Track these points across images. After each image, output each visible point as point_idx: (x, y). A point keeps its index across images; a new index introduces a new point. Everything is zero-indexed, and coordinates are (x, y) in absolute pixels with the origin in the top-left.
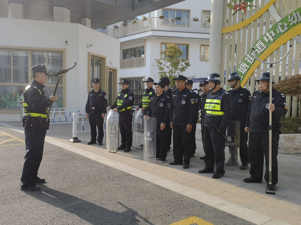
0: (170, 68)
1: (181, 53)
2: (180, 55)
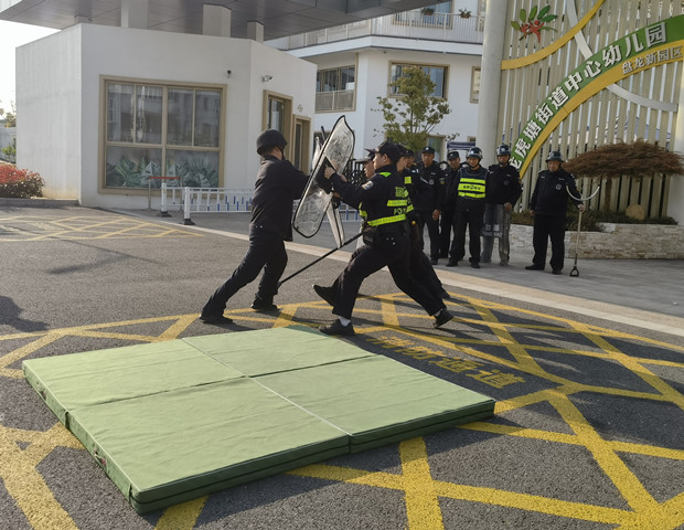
0: (409, 116)
1: (431, 85)
2: (430, 90)
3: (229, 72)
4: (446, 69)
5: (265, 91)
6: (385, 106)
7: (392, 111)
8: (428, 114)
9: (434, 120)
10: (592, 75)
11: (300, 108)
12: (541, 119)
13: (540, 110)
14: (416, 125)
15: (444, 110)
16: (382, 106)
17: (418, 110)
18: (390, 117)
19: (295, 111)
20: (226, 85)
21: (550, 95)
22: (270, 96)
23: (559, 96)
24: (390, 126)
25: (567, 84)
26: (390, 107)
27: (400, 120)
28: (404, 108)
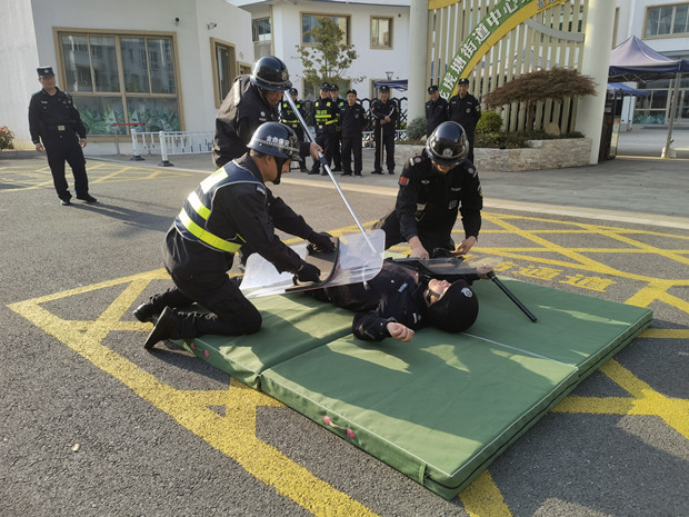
0: (323, 63)
1: (339, 33)
2: (339, 38)
3: (177, 20)
4: (348, 19)
5: (211, 38)
6: (303, 54)
7: (309, 58)
8: (339, 60)
9: (344, 65)
10: (511, 11)
11: (242, 55)
12: (466, 54)
13: (465, 46)
14: (330, 70)
15: (352, 55)
16: (300, 54)
17: (331, 56)
18: (308, 64)
19: (238, 58)
20: (175, 33)
21: (474, 31)
22: (217, 43)
23: (482, 31)
24: (308, 71)
25: (488, 20)
26: (307, 54)
27: (317, 66)
28: (320, 55)
